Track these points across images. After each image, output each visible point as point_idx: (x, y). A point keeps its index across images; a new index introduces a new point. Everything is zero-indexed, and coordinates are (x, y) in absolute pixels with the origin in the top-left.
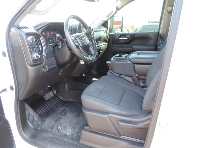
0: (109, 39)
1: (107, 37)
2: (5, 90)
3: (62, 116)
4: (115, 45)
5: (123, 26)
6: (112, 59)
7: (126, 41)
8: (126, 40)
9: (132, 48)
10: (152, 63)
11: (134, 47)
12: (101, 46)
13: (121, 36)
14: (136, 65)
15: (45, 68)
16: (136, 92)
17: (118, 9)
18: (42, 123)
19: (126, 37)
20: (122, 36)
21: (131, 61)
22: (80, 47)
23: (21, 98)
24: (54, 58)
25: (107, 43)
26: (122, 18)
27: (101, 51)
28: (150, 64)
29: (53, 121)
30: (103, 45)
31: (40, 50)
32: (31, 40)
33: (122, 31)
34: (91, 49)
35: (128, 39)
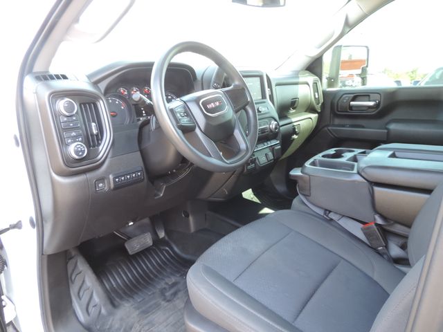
0: (323, 104)
1: (317, 100)
2: (17, 226)
3: (164, 299)
4: (337, 121)
5: (368, 69)
6: (307, 164)
7: (370, 110)
8: (369, 107)
9: (386, 131)
10: (435, 187)
11: (393, 127)
12: (295, 124)
13: (357, 96)
14: (377, 189)
15: (106, 181)
16: (370, 274)
17: (349, 26)
18: (110, 314)
19: (370, 101)
20: (359, 98)
21: (363, 174)
22: (197, 130)
23: (49, 250)
24: (139, 153)
25: (317, 115)
26: (366, 49)
27: (295, 137)
28: (428, 191)
29: (137, 312)
30: (304, 121)
31: (92, 135)
32: (66, 109)
33: (364, 84)
34: (237, 134)
35: (377, 106)
